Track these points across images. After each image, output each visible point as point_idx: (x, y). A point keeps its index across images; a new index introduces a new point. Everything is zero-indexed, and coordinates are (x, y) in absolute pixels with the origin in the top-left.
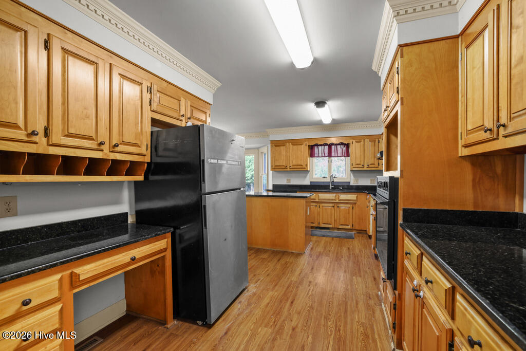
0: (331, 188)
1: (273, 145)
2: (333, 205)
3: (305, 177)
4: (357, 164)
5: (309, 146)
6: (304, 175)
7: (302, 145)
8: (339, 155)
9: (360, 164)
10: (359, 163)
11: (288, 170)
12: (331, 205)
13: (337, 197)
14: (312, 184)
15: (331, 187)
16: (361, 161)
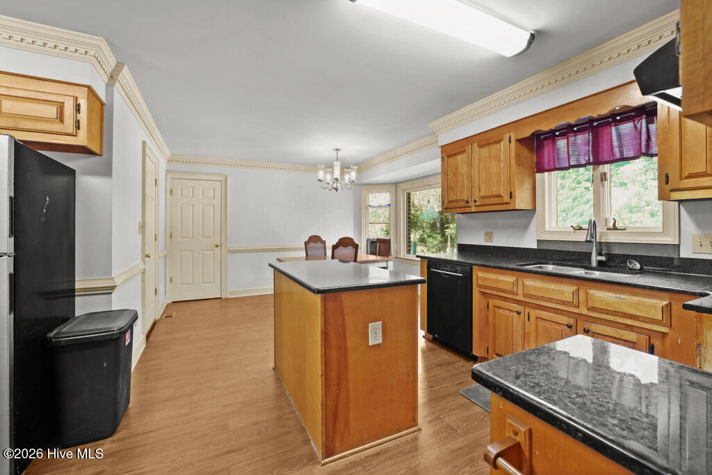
0: (594, 264)
1: (445, 155)
2: (572, 321)
3: (526, 227)
4: (691, 176)
5: (519, 141)
6: (522, 221)
8: (626, 154)
9: (705, 175)
11: (473, 209)
12: (565, 320)
13: (582, 296)
14: (543, 247)
15: (595, 259)
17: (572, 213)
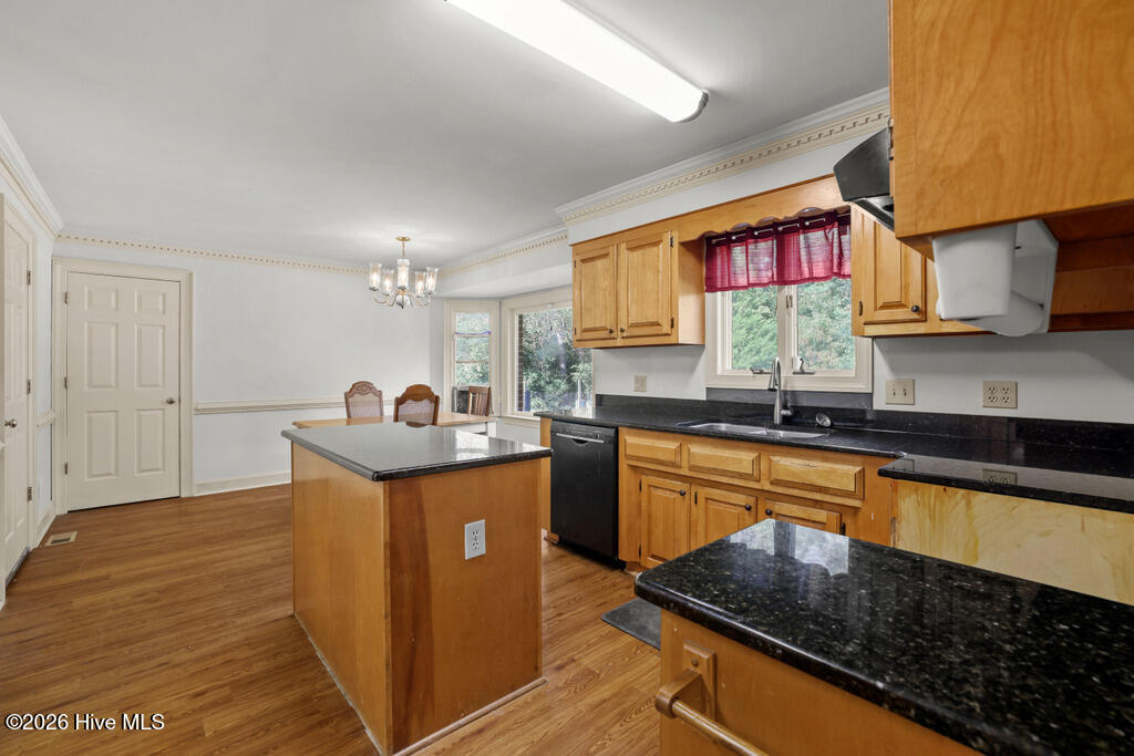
0: (777, 420)
1: (578, 258)
2: (750, 501)
3: (692, 369)
4: (886, 306)
5: (683, 244)
6: (687, 361)
7: (656, 244)
8: (816, 273)
9: (899, 305)
10: (896, 298)
11: (619, 342)
12: (742, 499)
13: (764, 465)
14: (715, 397)
15: (779, 413)
16: (905, 288)
17: (747, 349)
